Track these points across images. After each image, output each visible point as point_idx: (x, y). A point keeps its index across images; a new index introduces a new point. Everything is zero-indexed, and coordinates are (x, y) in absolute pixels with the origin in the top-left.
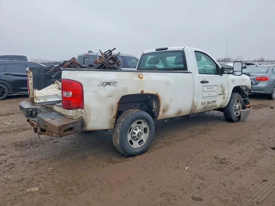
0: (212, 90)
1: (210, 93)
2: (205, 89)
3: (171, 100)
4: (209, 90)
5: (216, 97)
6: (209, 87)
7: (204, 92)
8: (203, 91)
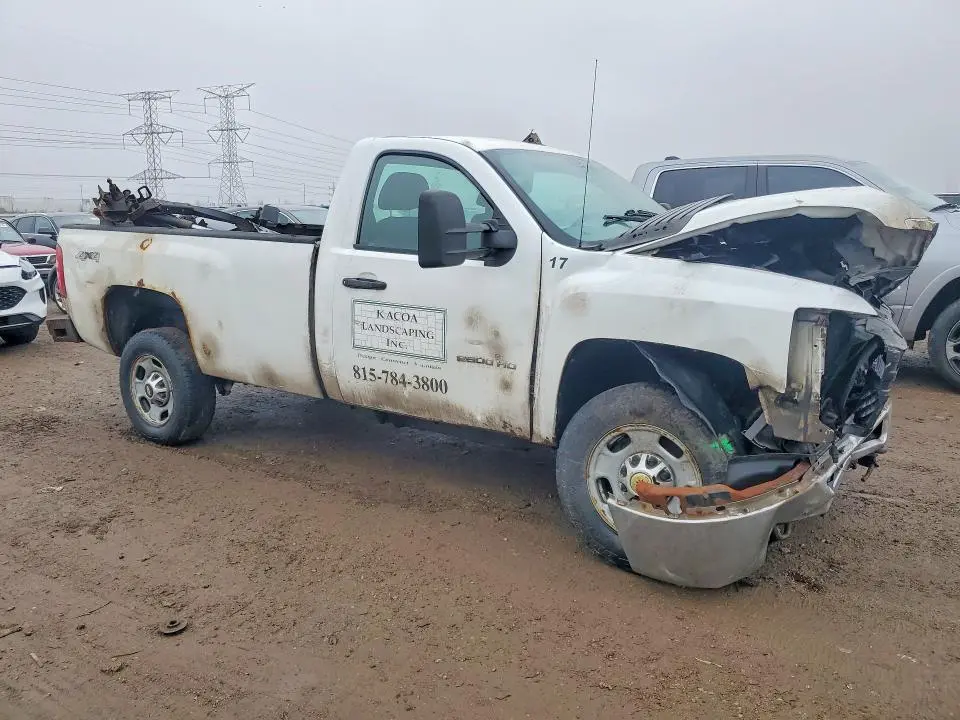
0: (408, 325)
1: (392, 336)
2: (365, 313)
3: (220, 324)
4: (390, 323)
5: (439, 364)
6: (387, 310)
7: (358, 328)
8: (354, 321)
